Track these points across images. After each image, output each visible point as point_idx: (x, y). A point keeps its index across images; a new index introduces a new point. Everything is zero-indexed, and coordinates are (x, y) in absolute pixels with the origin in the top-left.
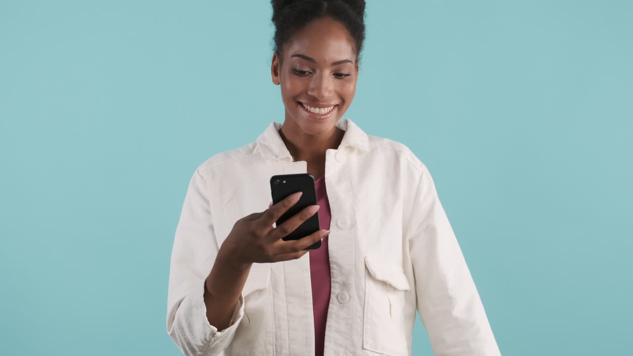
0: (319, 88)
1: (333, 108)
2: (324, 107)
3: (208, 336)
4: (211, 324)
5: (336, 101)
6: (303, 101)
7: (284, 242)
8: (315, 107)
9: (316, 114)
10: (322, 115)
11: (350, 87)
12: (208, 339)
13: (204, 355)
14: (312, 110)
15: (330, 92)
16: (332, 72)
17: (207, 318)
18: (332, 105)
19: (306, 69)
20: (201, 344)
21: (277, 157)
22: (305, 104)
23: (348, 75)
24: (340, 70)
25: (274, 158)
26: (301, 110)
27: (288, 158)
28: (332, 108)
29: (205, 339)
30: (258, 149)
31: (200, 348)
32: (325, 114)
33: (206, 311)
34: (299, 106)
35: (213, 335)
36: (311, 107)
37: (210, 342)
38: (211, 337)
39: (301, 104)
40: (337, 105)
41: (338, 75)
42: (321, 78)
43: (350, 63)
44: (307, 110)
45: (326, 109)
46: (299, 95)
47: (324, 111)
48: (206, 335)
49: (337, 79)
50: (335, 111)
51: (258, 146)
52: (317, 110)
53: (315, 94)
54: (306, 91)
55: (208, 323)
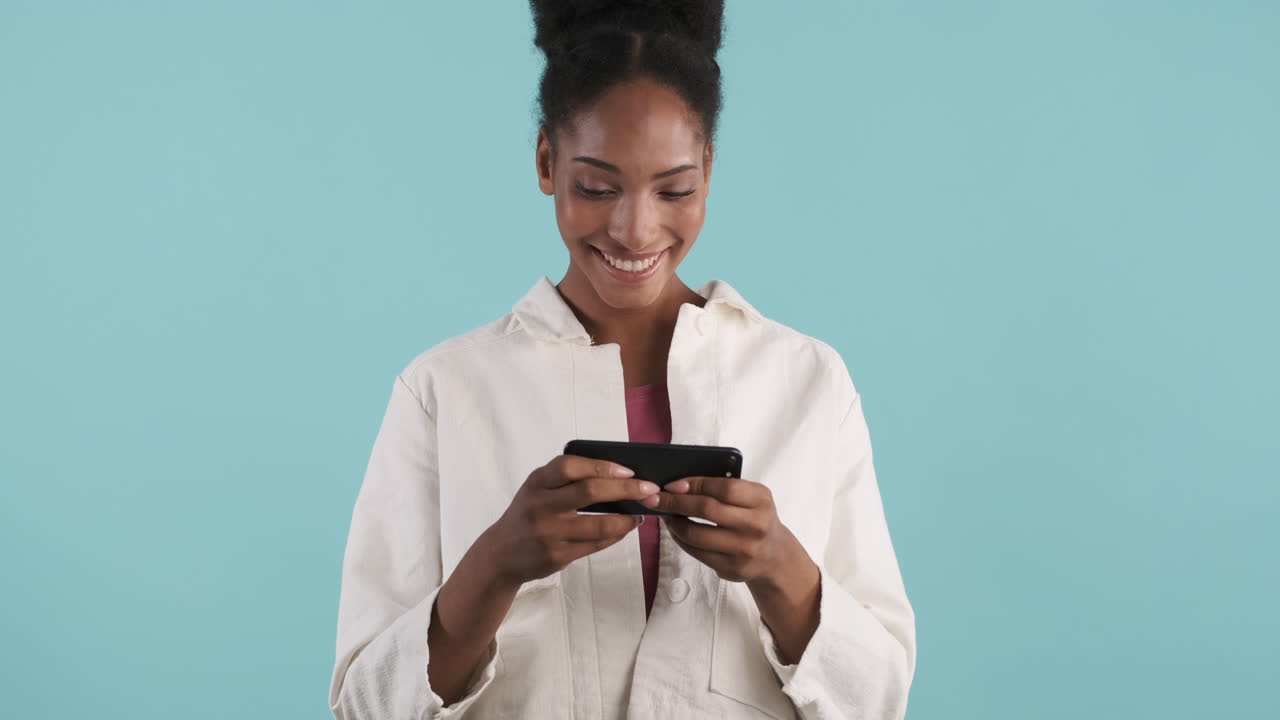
0: (631, 227)
1: (660, 256)
2: (642, 258)
3: (420, 714)
4: (434, 688)
5: (665, 244)
6: (599, 246)
8: (623, 259)
9: (627, 272)
10: (638, 272)
11: (694, 211)
14: (619, 264)
16: (654, 190)
17: (427, 677)
18: (657, 252)
19: (603, 187)
21: (559, 335)
22: (605, 251)
23: (686, 194)
24: (671, 185)
25: (554, 338)
26: (595, 258)
27: (581, 338)
28: (657, 257)
30: (517, 322)
32: (644, 271)
33: (427, 662)
34: (593, 253)
35: (433, 712)
36: (616, 258)
39: (598, 252)
40: (669, 249)
41: (667, 195)
43: (691, 171)
44: (609, 262)
45: (645, 260)
46: (592, 236)
47: (640, 266)
48: (416, 712)
49: (666, 201)
50: (665, 260)
51: (516, 316)
52: (627, 266)
53: (622, 236)
54: (604, 230)
55: (429, 686)
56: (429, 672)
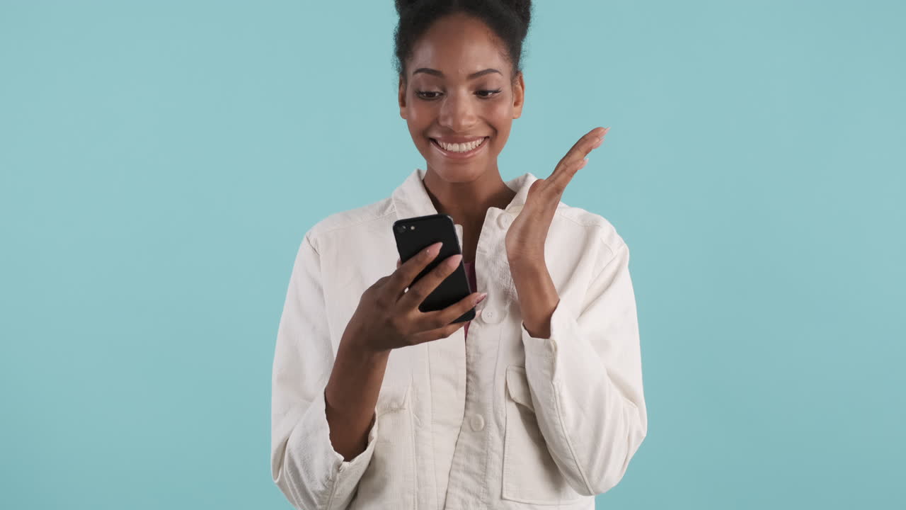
0: (454, 114)
1: (482, 143)
2: (466, 141)
3: (331, 470)
4: (336, 450)
5: (485, 132)
6: (436, 135)
7: (423, 314)
8: (452, 143)
9: (456, 152)
10: (465, 153)
12: (331, 478)
13: (326, 509)
14: (450, 147)
15: (471, 118)
16: (470, 89)
17: (330, 442)
18: (479, 138)
19: (436, 89)
20: (321, 488)
22: (440, 139)
23: (497, 91)
24: (484, 84)
26: (435, 149)
28: (479, 142)
29: (327, 478)
31: (320, 495)
32: (469, 152)
33: (329, 432)
34: (431, 144)
35: (338, 467)
36: (448, 143)
37: (333, 481)
38: (335, 470)
39: (434, 141)
40: (488, 137)
41: (481, 93)
42: (455, 100)
43: (498, 74)
44: (443, 148)
45: (469, 144)
46: (428, 129)
47: (465, 147)
48: (328, 470)
49: (480, 100)
50: (486, 146)
52: (455, 147)
53: (450, 123)
54: (436, 121)
55: (332, 448)
56: (330, 439)
